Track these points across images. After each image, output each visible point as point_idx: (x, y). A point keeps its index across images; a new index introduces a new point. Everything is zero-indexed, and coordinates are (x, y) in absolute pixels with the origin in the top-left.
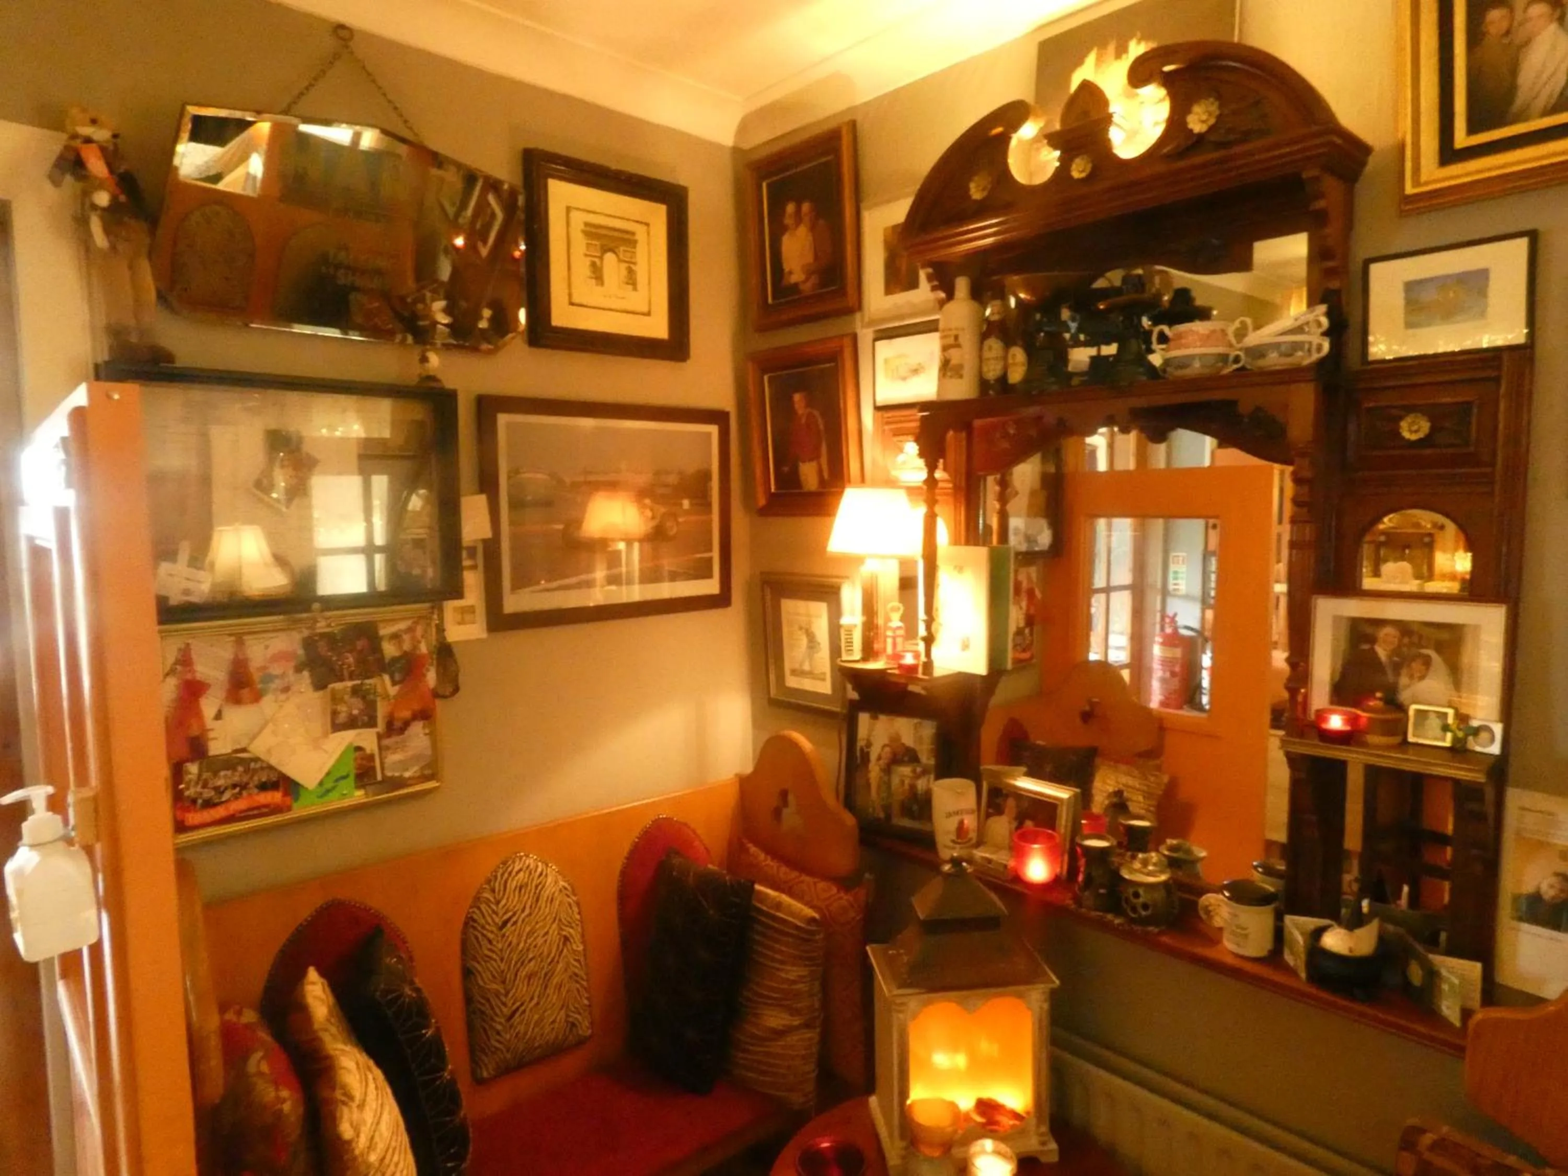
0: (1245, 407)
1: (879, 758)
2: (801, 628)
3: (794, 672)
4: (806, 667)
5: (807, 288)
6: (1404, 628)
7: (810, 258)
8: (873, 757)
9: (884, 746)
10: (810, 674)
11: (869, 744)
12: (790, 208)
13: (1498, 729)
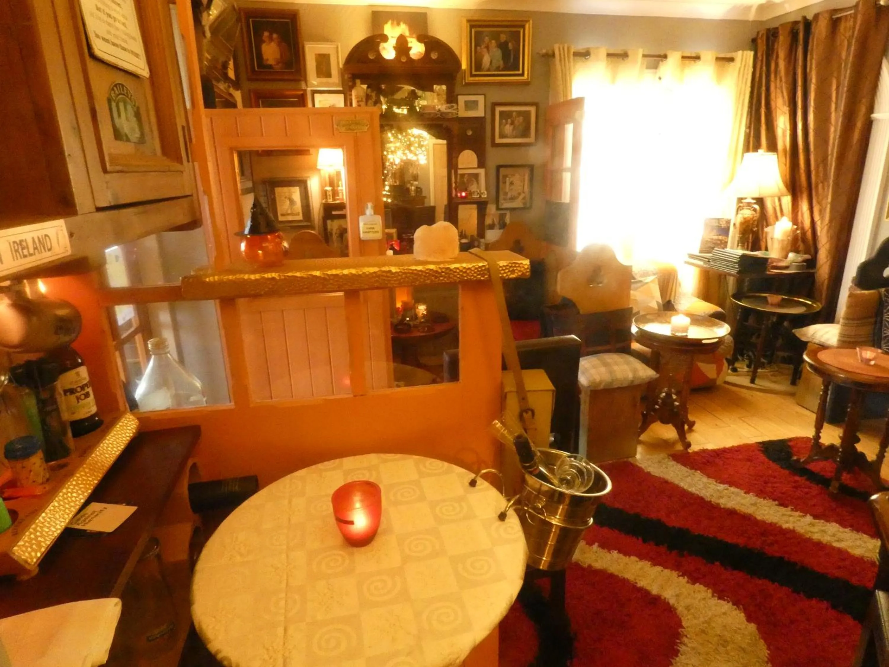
0: (444, 126)
1: (336, 234)
2: (286, 198)
3: (283, 215)
4: (289, 212)
5: (278, 68)
6: (469, 175)
7: (278, 56)
8: (334, 233)
9: (337, 229)
10: (292, 214)
11: (332, 230)
12: (266, 34)
13: (486, 192)
